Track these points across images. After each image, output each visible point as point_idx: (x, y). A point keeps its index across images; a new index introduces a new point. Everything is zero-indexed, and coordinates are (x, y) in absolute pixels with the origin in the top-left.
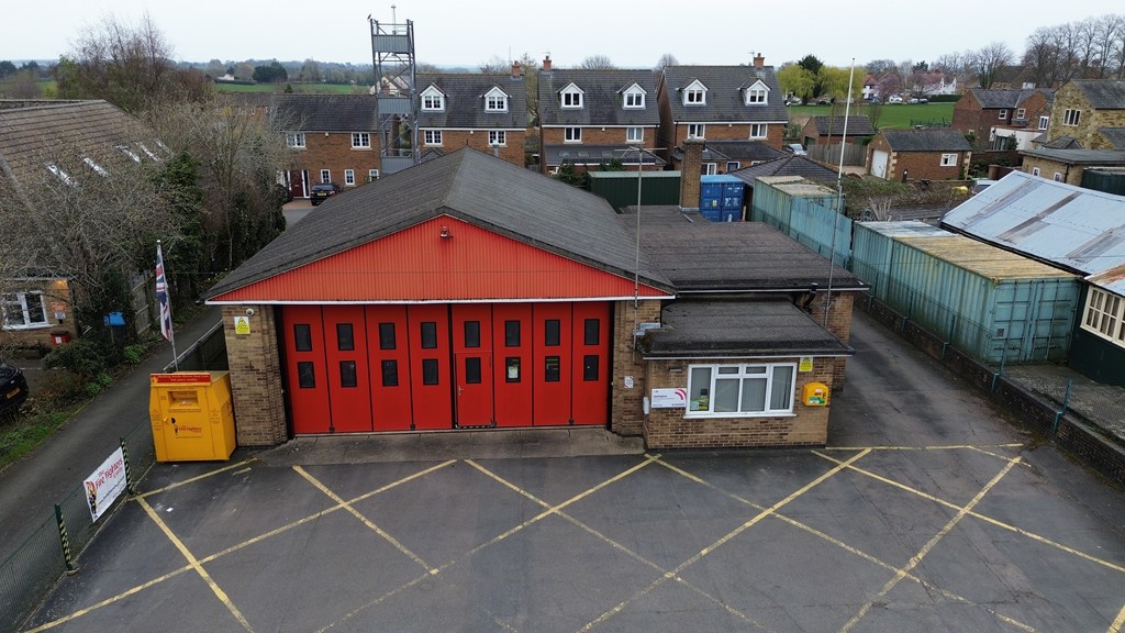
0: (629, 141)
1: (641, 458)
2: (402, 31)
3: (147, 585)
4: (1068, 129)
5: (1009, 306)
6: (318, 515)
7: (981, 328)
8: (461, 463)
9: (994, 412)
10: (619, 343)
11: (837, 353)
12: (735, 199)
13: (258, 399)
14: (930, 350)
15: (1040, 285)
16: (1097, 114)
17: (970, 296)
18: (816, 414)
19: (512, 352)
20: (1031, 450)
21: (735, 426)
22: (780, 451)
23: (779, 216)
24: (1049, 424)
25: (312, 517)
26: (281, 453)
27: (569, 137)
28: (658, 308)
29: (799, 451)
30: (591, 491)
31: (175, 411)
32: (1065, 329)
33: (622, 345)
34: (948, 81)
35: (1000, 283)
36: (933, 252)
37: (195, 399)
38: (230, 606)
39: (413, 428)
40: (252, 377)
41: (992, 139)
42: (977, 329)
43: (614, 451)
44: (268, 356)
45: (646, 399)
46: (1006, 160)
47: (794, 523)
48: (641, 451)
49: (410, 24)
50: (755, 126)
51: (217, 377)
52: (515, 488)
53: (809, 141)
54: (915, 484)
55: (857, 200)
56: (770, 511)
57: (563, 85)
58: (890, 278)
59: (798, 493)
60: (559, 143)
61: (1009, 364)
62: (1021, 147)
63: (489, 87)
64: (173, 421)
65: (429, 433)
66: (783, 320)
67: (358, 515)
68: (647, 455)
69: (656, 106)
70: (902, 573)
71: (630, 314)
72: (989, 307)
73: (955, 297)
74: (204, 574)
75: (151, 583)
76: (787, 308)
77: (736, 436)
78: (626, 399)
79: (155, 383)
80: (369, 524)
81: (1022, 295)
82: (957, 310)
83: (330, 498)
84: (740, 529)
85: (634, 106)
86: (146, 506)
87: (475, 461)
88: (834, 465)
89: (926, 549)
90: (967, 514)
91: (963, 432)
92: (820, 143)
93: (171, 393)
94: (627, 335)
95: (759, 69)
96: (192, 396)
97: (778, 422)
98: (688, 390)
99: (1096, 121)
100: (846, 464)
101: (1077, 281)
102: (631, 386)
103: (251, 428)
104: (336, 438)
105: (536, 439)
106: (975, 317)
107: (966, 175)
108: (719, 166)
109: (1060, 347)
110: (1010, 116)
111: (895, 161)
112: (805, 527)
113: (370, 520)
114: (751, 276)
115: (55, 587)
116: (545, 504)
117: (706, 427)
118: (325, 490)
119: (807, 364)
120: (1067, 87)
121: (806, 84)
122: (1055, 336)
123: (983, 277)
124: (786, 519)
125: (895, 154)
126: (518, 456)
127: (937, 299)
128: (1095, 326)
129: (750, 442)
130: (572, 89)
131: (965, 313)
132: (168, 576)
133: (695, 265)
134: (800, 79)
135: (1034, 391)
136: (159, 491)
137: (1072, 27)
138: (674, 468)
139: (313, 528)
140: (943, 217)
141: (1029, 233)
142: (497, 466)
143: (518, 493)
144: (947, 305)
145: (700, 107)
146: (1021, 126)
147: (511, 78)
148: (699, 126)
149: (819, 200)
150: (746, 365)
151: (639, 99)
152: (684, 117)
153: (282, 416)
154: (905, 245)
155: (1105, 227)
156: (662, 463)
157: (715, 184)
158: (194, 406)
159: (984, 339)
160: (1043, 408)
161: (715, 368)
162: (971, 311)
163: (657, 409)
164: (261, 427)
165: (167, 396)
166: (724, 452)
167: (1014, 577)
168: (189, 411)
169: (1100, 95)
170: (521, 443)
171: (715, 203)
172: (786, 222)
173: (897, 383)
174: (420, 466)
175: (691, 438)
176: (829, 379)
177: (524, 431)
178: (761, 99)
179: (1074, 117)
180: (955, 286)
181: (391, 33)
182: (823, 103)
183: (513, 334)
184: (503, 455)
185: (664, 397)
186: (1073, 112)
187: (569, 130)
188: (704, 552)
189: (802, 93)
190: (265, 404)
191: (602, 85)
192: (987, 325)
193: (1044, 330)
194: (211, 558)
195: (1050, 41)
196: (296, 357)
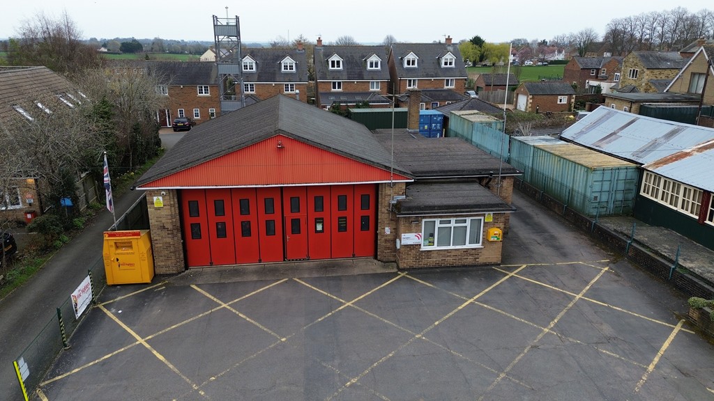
0: (371, 90)
1: (396, 274)
2: (233, 22)
3: (114, 353)
4: (631, 81)
5: (600, 183)
6: (210, 311)
7: (585, 196)
8: (291, 280)
9: (593, 243)
10: (381, 208)
11: (506, 210)
12: (438, 125)
13: (168, 246)
14: (556, 210)
15: (617, 171)
16: (647, 72)
17: (578, 178)
18: (495, 246)
19: (319, 215)
20: (614, 263)
21: (449, 254)
22: (475, 268)
23: (465, 134)
24: (624, 248)
25: (207, 313)
26: (183, 278)
27: (334, 88)
28: (404, 187)
29: (485, 268)
30: (369, 293)
31: (118, 254)
32: (631, 196)
33: (383, 209)
34: (560, 52)
35: (595, 170)
36: (557, 153)
37: (131, 247)
38: (166, 362)
39: (260, 261)
40: (164, 233)
41: (587, 87)
42: (582, 197)
43: (380, 271)
44: (174, 220)
45: (398, 241)
46: (594, 100)
47: (486, 306)
48: (395, 270)
49: (237, 18)
50: (448, 80)
51: (143, 233)
52: (325, 293)
53: (479, 89)
54: (551, 283)
55: (511, 124)
56: (472, 300)
57: (330, 55)
58: (532, 169)
59: (487, 290)
60: (328, 91)
61: (601, 216)
62: (603, 92)
63: (284, 57)
64: (118, 260)
65: (269, 264)
66: (474, 193)
67: (234, 311)
68: (399, 273)
69: (387, 68)
70: (546, 330)
71: (388, 191)
72: (589, 184)
73: (570, 178)
74: (147, 346)
75: (116, 352)
76: (476, 186)
77: (450, 260)
78: (386, 241)
79: (106, 237)
80: (241, 315)
81: (608, 176)
82: (571, 186)
83: (216, 302)
84: (456, 310)
85: (374, 68)
86: (105, 310)
87: (299, 279)
88: (507, 275)
89: (559, 317)
90: (580, 298)
91: (576, 255)
92: (486, 90)
93: (116, 243)
94: (386, 203)
95: (449, 45)
96: (129, 245)
97: (474, 251)
98: (422, 234)
99: (647, 76)
100: (512, 274)
101: (637, 168)
102: (389, 233)
103: (163, 264)
104: (214, 268)
105: (333, 266)
106: (581, 190)
107: (572, 108)
108: (426, 105)
109: (629, 206)
110: (597, 73)
111: (531, 101)
112: (492, 308)
113: (241, 313)
114: (455, 168)
115: (58, 356)
116: (343, 301)
117: (433, 255)
118: (212, 298)
119: (489, 217)
120: (629, 56)
121: (475, 54)
122: (626, 200)
123: (585, 166)
124: (481, 304)
125: (531, 97)
126: (324, 276)
127: (560, 180)
128: (648, 193)
129: (458, 263)
130: (335, 58)
131: (576, 188)
132: (126, 348)
133: (422, 163)
134: (471, 51)
135: (615, 231)
136: (111, 301)
137: (633, 19)
138: (415, 279)
139: (208, 319)
140: (561, 133)
141: (610, 142)
142: (313, 281)
143: (327, 296)
144: (565, 183)
145: (414, 69)
146: (604, 79)
147: (297, 51)
148: (414, 80)
149: (489, 124)
150: (455, 219)
151: (376, 64)
152: (404, 75)
153: (182, 256)
154: (541, 149)
155: (652, 137)
156: (408, 276)
157: (426, 115)
158: (130, 251)
159: (587, 203)
160: (620, 240)
161: (437, 221)
162: (579, 187)
163: (405, 245)
164: (169, 263)
165: (113, 244)
166: (443, 269)
167: (607, 330)
168: (127, 254)
169: (649, 61)
170: (325, 268)
171: (426, 127)
172: (470, 138)
173: (538, 229)
174: (268, 283)
175: (425, 262)
176: (502, 225)
177: (327, 261)
178: (451, 64)
179: (635, 73)
180: (570, 172)
181: (226, 24)
182: (485, 65)
183: (319, 205)
184: (315, 275)
185: (408, 238)
186: (634, 70)
187: (334, 83)
188: (437, 323)
189: (472, 59)
190: (172, 249)
191: (354, 55)
192: (588, 194)
193: (620, 196)
194: (150, 337)
195: (620, 27)
196: (189, 221)
